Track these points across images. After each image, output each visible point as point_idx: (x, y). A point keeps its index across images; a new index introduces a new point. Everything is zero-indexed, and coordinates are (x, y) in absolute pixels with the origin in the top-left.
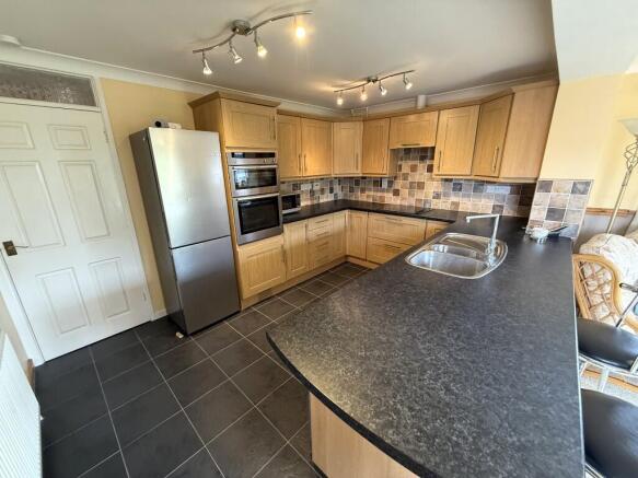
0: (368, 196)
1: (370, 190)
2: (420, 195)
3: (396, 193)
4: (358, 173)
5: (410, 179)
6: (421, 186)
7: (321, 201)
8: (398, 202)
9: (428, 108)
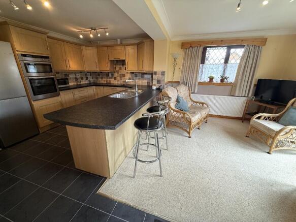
0: (104, 81)
1: (105, 78)
2: (124, 79)
3: (115, 79)
4: (98, 70)
5: (120, 73)
6: (124, 76)
7: (82, 83)
8: (116, 83)
9: (121, 44)
